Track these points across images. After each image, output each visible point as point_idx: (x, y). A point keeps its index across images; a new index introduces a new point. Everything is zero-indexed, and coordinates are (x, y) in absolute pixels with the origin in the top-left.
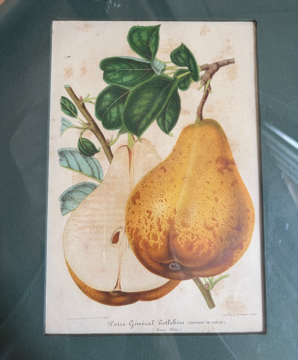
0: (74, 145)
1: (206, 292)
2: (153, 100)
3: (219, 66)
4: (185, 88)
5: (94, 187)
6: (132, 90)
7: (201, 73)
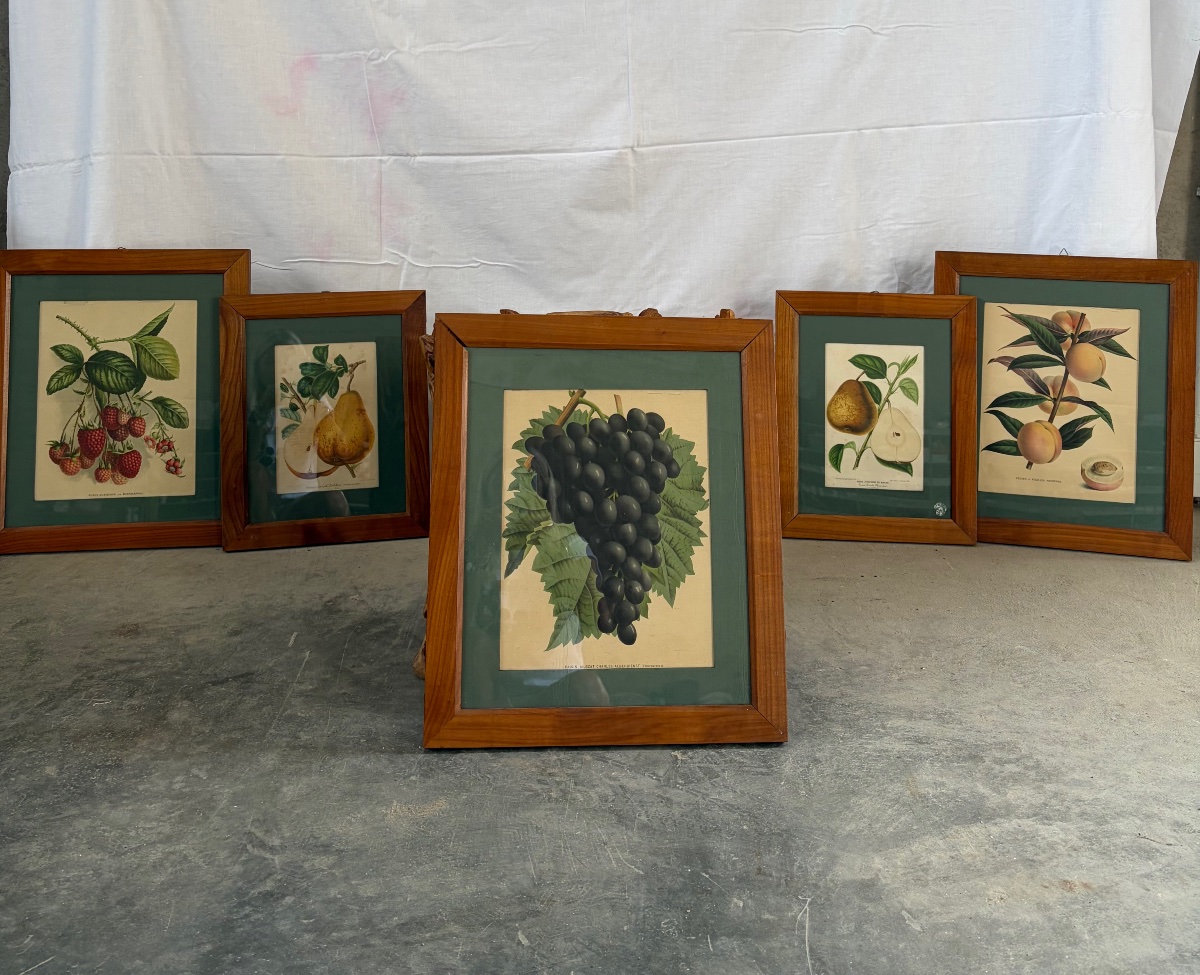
0: (288, 406)
1: (352, 471)
2: (325, 383)
3: (358, 364)
4: (341, 376)
5: (298, 425)
6: (315, 378)
7: (349, 369)
